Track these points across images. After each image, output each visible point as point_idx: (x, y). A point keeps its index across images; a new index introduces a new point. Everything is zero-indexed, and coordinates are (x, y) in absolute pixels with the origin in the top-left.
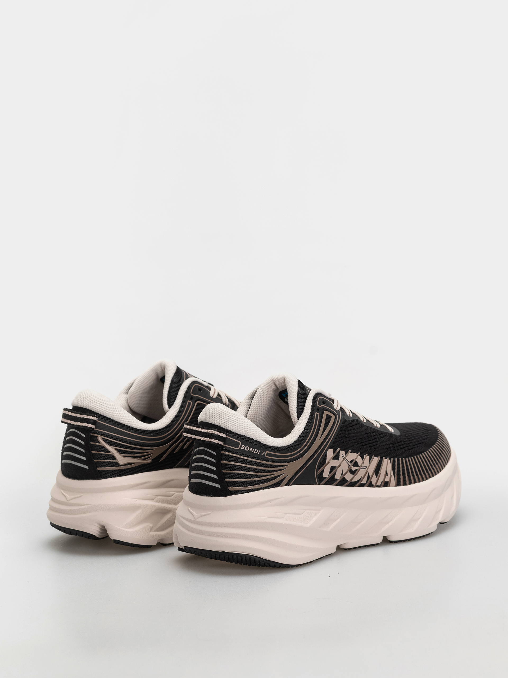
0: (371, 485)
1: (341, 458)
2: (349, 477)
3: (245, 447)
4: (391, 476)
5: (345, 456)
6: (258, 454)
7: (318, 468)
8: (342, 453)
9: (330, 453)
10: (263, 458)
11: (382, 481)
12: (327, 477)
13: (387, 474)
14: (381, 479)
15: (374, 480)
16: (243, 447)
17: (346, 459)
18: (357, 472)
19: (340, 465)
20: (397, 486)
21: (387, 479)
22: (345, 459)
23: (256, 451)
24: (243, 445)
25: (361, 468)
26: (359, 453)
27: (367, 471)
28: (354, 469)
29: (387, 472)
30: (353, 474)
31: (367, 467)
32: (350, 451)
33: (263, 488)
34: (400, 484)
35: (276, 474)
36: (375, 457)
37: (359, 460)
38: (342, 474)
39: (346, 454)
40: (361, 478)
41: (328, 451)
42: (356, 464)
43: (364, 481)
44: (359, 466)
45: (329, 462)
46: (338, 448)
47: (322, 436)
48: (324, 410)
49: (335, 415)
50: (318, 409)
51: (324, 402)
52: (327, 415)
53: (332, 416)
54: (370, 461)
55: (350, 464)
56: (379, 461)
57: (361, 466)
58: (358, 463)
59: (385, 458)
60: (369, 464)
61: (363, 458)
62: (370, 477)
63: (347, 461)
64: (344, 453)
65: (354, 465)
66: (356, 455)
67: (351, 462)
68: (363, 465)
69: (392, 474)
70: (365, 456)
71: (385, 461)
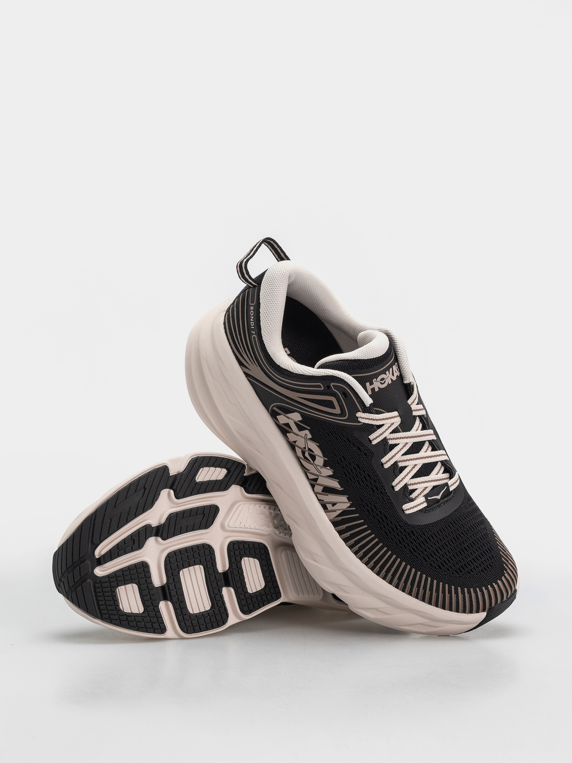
0: (313, 486)
1: (303, 433)
2: (299, 452)
3: (252, 310)
4: (335, 511)
5: (308, 439)
6: (252, 327)
7: (277, 407)
8: (308, 433)
9: (296, 417)
10: (250, 335)
11: (323, 501)
12: (280, 423)
13: (334, 504)
14: (325, 498)
16: (252, 308)
17: (307, 441)
18: (308, 461)
19: (297, 434)
20: (332, 523)
21: (329, 507)
23: (252, 324)
24: (253, 307)
26: (326, 459)
27: (318, 475)
28: (307, 455)
29: (336, 504)
30: (305, 458)
31: (321, 474)
32: (318, 444)
33: (232, 348)
34: (336, 527)
35: (245, 356)
36: (338, 482)
37: (320, 461)
38: (295, 442)
39: (310, 439)
40: (309, 470)
41: (296, 413)
42: (313, 457)
43: (311, 477)
44: (314, 463)
46: (309, 427)
47: (302, 398)
48: (334, 397)
49: (343, 414)
50: (329, 387)
51: (345, 394)
52: (332, 402)
53: (335, 409)
54: (330, 476)
55: (307, 449)
56: (338, 490)
57: (316, 465)
58: (316, 459)
59: (347, 498)
60: (326, 476)
61: (325, 465)
62: (316, 482)
63: (306, 443)
64: (309, 436)
65: (310, 454)
66: (321, 455)
67: (310, 450)
68: (319, 468)
69: (338, 512)
70: (328, 468)
71: (344, 498)
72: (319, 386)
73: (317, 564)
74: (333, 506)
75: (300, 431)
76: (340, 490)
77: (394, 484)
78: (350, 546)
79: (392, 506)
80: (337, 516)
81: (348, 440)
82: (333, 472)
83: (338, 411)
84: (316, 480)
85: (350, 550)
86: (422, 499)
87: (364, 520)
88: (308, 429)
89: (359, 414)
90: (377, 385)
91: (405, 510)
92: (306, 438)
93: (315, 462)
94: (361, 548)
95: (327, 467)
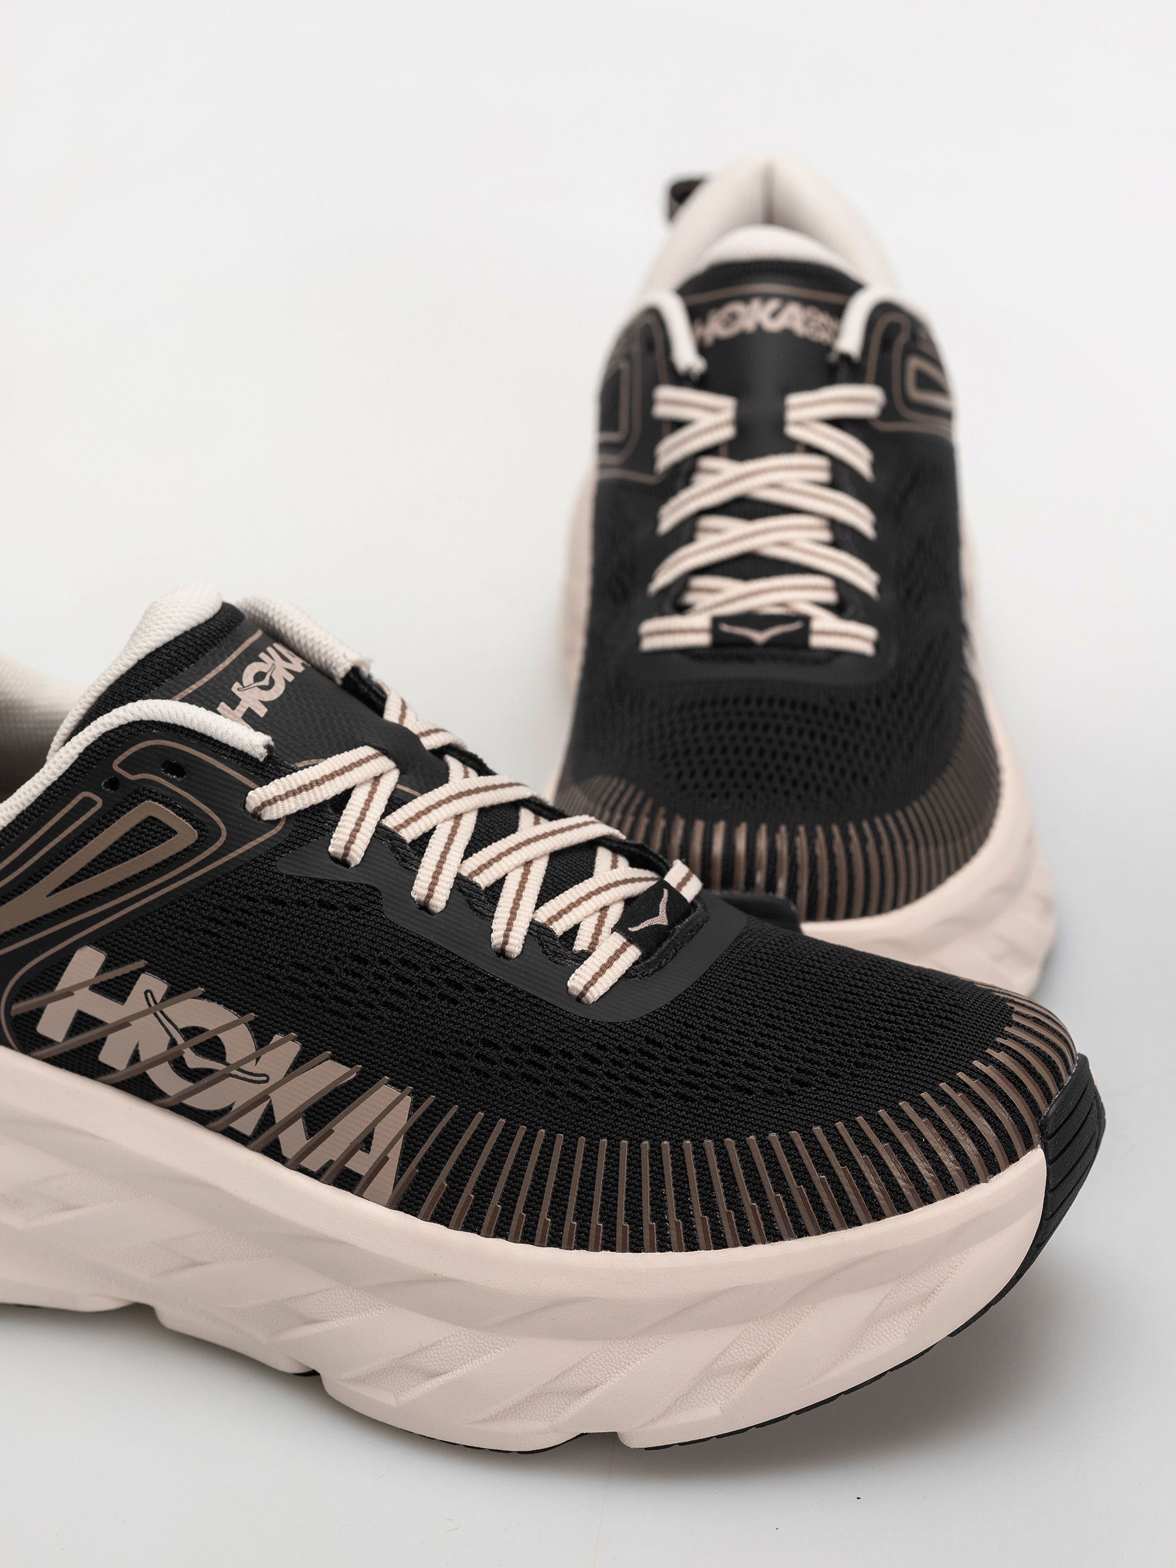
0: (273, 1151)
1: (136, 999)
2: (165, 1078)
4: (383, 1160)
5: (162, 1000)
7: (17, 996)
8: (151, 984)
9: (85, 965)
11: (331, 1162)
12: (58, 1043)
13: (366, 1142)
14: (331, 1149)
15: (293, 1139)
17: (162, 1012)
18: (205, 1080)
19: (124, 1024)
20: (400, 1209)
21: (360, 1164)
22: (155, 1008)
25: (235, 1072)
26: (252, 1016)
27: (264, 1097)
28: (194, 1061)
29: (370, 1136)
30: (194, 1081)
31: (271, 1083)
32: (201, 990)
34: (418, 1210)
36: (332, 1058)
37: (238, 1039)
38: (135, 1057)
39: (169, 995)
40: (230, 1108)
41: (76, 955)
42: (213, 1048)
43: (247, 1124)
44: (227, 1064)
45: (68, 993)
46: (140, 958)
47: (64, 886)
48: (148, 798)
49: (206, 833)
50: (115, 782)
51: (175, 767)
52: (151, 820)
53: (175, 833)
54: (299, 1064)
55: (180, 1040)
56: (349, 1083)
57: (238, 1066)
58: (224, 1047)
59: (390, 1083)
60: (288, 1072)
61: (262, 1041)
62: (274, 1123)
63: (165, 1021)
64: (159, 987)
65: (199, 1050)
66: (230, 1016)
67: (189, 1032)
68: (250, 1067)
69: (395, 1155)
70: (277, 1037)
71: (384, 1093)
72: (88, 804)
73: (441, 1380)
74: (368, 1149)
75: (125, 999)
76: (354, 1079)
77: (497, 938)
78: (498, 1227)
79: (536, 1005)
80: (401, 1171)
81: (276, 901)
82: (299, 1039)
83: (186, 834)
84: (268, 1119)
85: (507, 1239)
86: (611, 941)
87: (482, 1110)
88: (142, 971)
89: (256, 796)
90: (253, 698)
91: (583, 994)
92: (153, 1004)
93: (229, 1059)
94: (533, 1208)
95: (272, 1038)
